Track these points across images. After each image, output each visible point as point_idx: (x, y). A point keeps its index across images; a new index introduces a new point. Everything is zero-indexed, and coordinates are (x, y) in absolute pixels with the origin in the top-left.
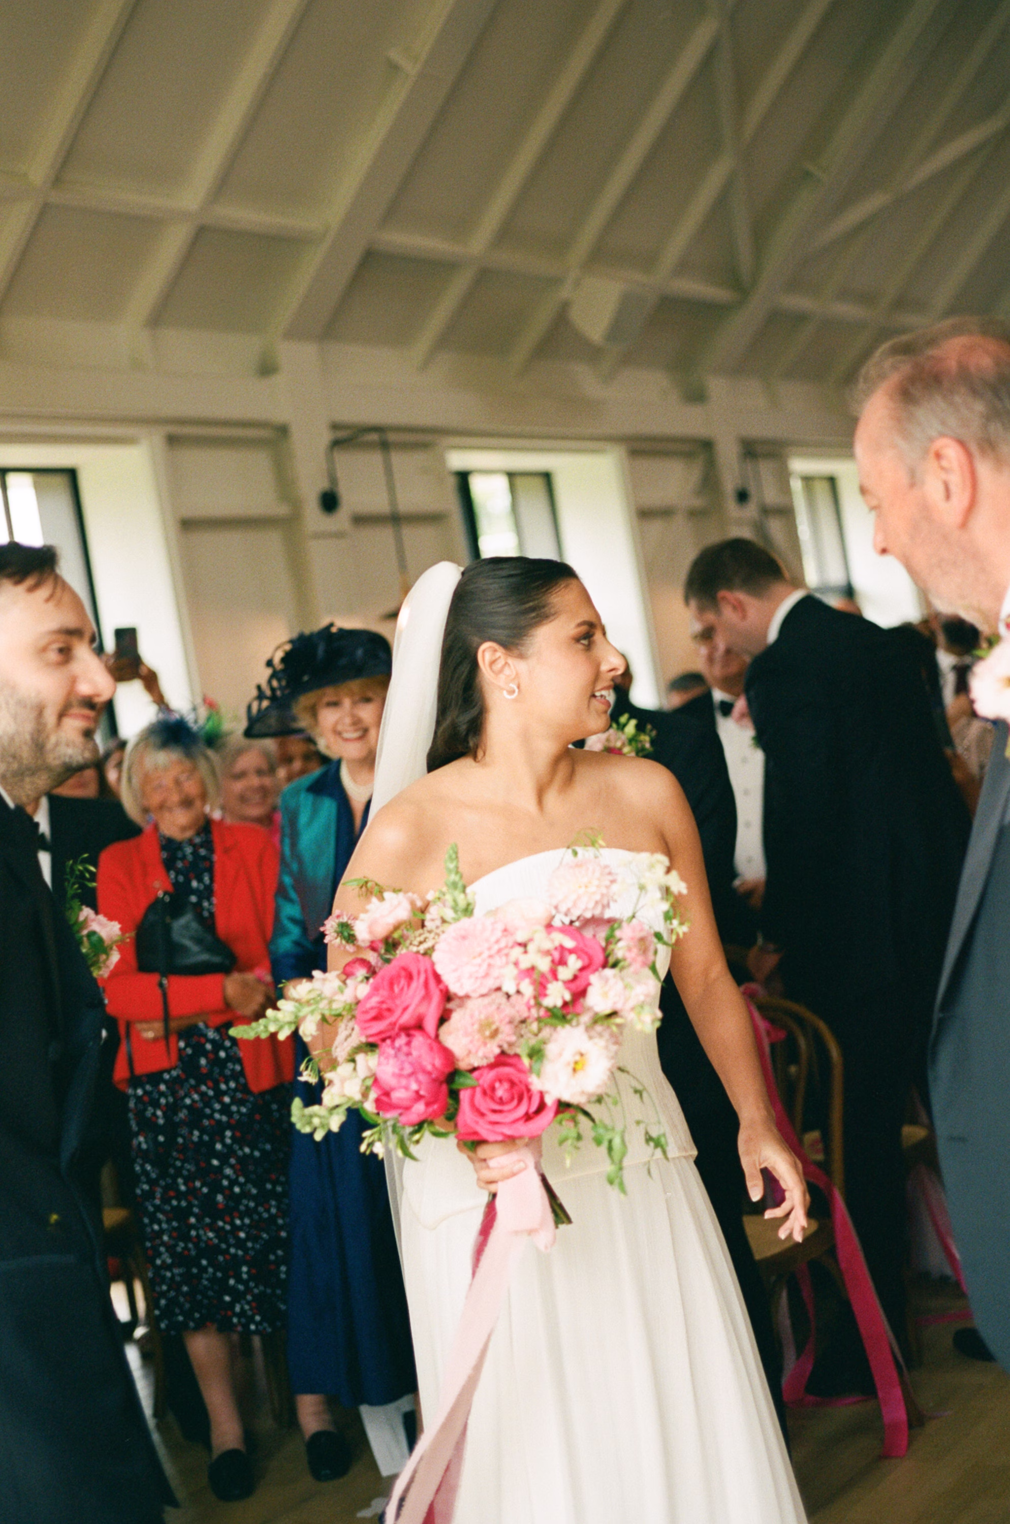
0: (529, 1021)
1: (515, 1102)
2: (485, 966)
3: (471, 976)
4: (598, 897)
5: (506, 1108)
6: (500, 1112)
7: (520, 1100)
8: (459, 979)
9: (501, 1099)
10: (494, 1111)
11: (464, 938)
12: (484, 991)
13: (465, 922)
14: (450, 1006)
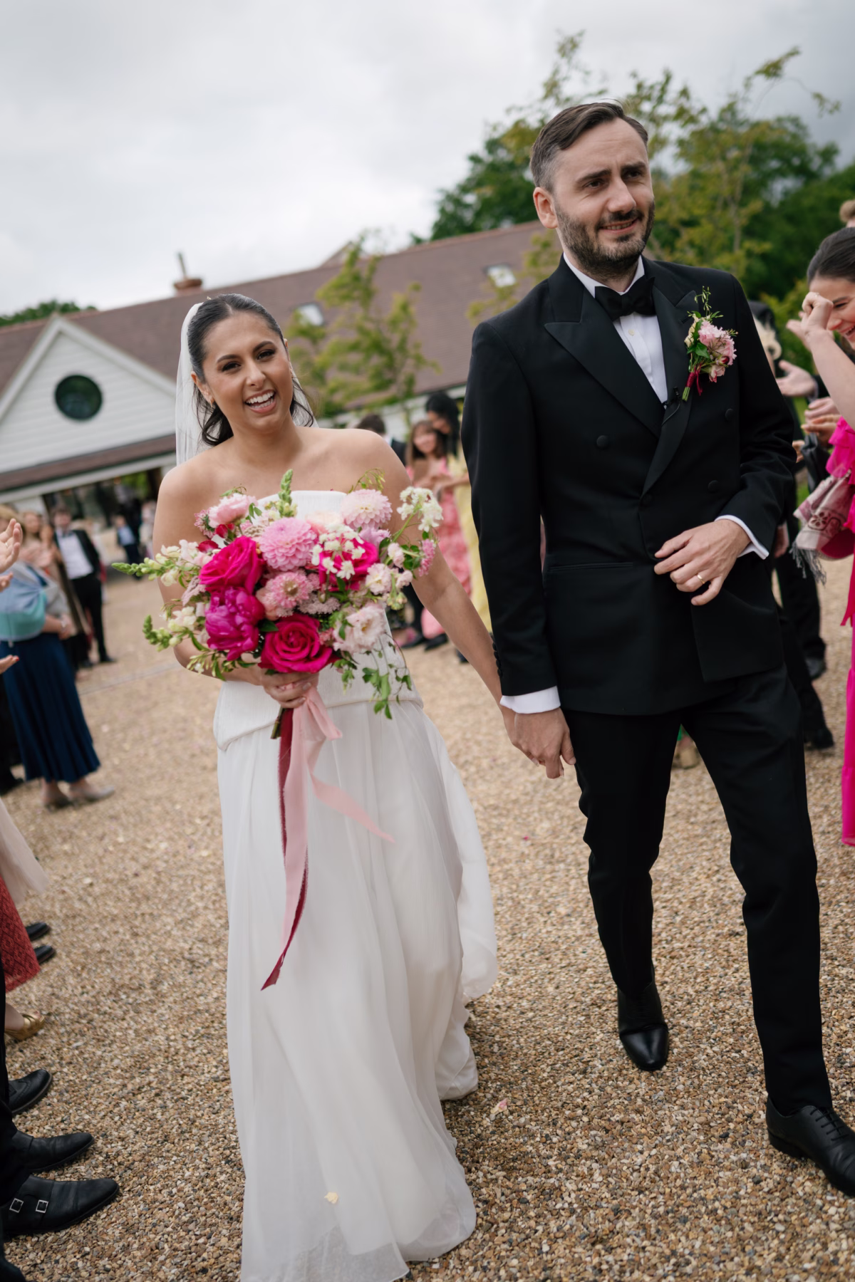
0: (319, 593)
1: (299, 648)
2: (294, 550)
3: (283, 555)
4: (373, 517)
5: (292, 650)
6: (289, 652)
7: (303, 648)
8: (274, 557)
9: (292, 643)
10: (285, 651)
11: (282, 529)
12: (290, 567)
13: (285, 520)
14: (267, 576)
